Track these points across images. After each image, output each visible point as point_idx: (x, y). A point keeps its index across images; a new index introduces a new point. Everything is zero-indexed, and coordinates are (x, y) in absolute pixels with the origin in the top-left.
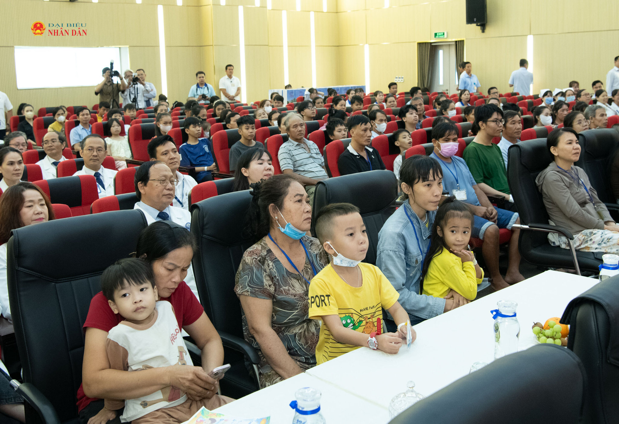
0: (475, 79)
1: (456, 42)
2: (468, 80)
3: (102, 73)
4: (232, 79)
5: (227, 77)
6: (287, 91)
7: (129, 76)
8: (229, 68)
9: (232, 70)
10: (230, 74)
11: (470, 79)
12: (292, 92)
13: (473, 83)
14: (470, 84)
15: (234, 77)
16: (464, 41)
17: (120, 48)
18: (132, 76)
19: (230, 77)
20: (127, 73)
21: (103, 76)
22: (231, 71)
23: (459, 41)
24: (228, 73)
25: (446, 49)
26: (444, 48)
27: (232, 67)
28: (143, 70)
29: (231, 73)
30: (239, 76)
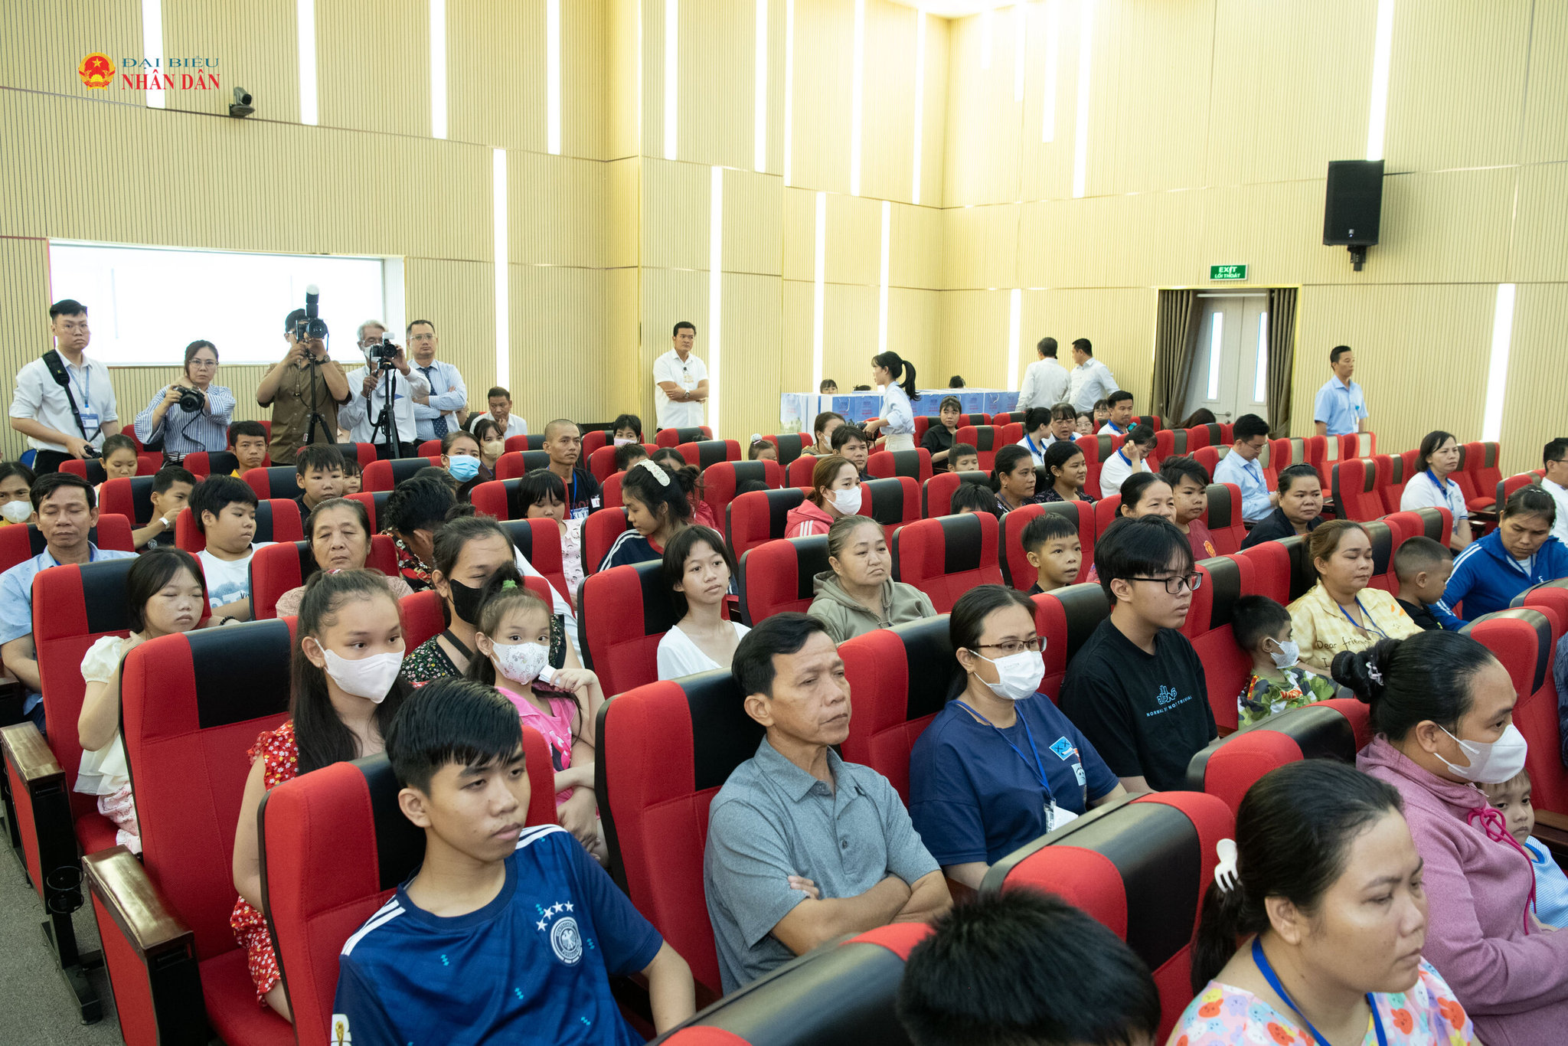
0: (1357, 396)
1: (1272, 291)
2: (1342, 396)
3: (284, 326)
4: (687, 361)
5: (674, 354)
6: (834, 398)
7: (372, 339)
8: (681, 331)
9: (691, 337)
10: (683, 348)
11: (1346, 393)
12: (846, 404)
13: (1353, 406)
14: (1347, 408)
15: (691, 355)
16: (1296, 290)
17: (383, 261)
18: (380, 340)
19: (683, 355)
20: (366, 330)
21: (287, 336)
22: (687, 340)
23: (1279, 290)
24: (679, 344)
25: (1234, 310)
26: (1228, 306)
27: (691, 330)
28: (429, 323)
29: (688, 346)
30: (704, 356)
